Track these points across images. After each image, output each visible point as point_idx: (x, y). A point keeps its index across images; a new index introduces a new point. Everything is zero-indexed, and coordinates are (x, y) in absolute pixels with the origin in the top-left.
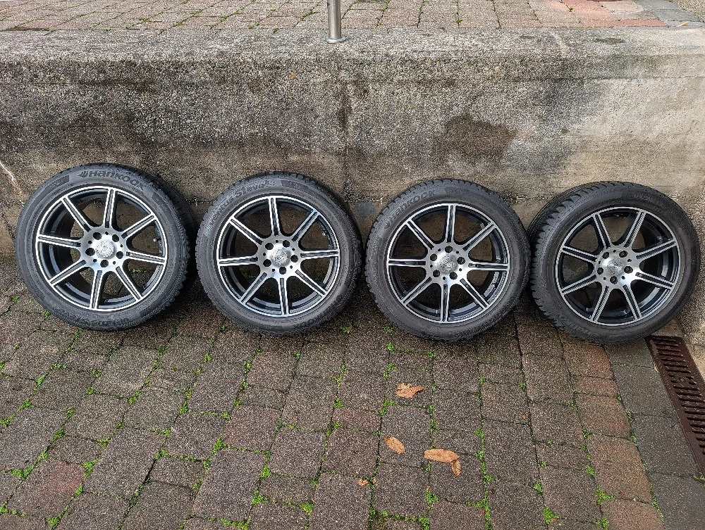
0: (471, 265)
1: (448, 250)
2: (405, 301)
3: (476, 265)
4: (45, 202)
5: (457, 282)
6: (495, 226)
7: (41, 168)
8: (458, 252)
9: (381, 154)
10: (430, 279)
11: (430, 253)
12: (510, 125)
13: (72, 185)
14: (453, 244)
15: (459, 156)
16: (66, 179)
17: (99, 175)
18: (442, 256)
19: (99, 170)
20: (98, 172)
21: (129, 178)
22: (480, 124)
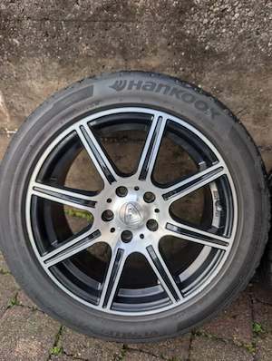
4: (49, 130)
7: (37, 86)
13: (97, 102)
16: (89, 92)
17: (144, 88)
19: (145, 80)
20: (143, 84)
21: (194, 98)
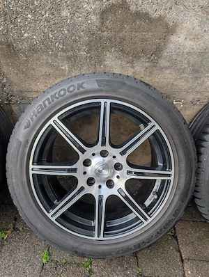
0: (129, 172)
1: (104, 154)
2: (52, 215)
3: (135, 173)
5: (114, 191)
6: (157, 127)
8: (114, 157)
9: (33, 50)
10: (82, 188)
11: (82, 157)
12: (171, 17)
14: (108, 147)
15: (116, 55)
18: (96, 161)
22: (138, 15)
